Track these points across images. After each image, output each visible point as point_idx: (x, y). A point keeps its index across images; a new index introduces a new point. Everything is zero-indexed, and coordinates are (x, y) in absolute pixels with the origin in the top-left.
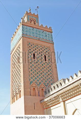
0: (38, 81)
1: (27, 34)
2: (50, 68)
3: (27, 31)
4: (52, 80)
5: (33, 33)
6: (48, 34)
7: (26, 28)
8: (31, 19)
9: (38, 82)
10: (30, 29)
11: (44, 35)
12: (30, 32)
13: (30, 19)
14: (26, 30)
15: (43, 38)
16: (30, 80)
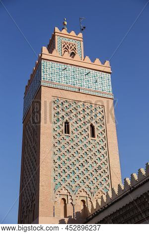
0: (73, 182)
1: (52, 80)
2: (103, 152)
4: (107, 179)
5: (67, 77)
6: (102, 78)
7: (52, 67)
8: (66, 46)
10: (59, 69)
11: (92, 80)
12: (59, 75)
13: (64, 46)
15: (89, 87)
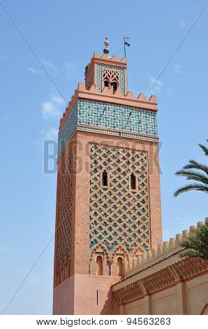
0: (110, 238)
1: (89, 123)
2: (144, 206)
3: (89, 115)
4: (146, 235)
5: (106, 118)
6: (146, 117)
7: (89, 107)
8: (106, 75)
9: (111, 242)
10: (98, 109)
11: (135, 120)
12: (97, 117)
13: (104, 75)
14: (88, 111)
15: (131, 129)
16: (91, 237)
